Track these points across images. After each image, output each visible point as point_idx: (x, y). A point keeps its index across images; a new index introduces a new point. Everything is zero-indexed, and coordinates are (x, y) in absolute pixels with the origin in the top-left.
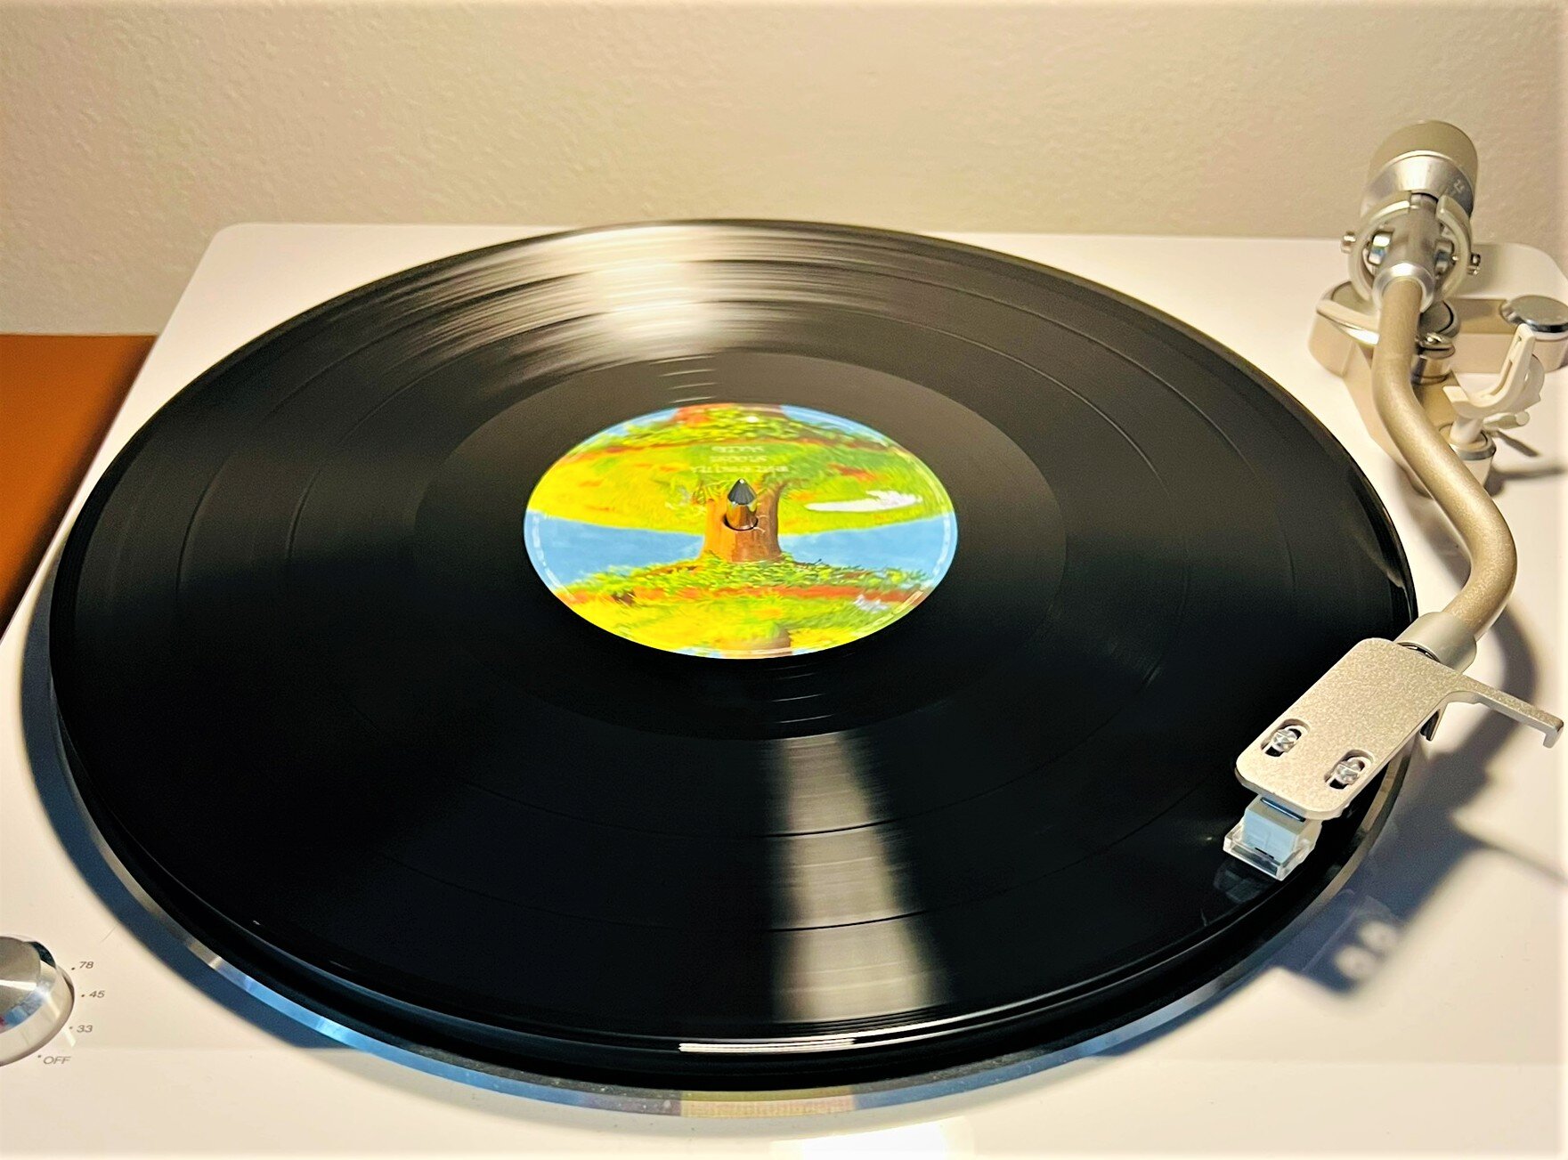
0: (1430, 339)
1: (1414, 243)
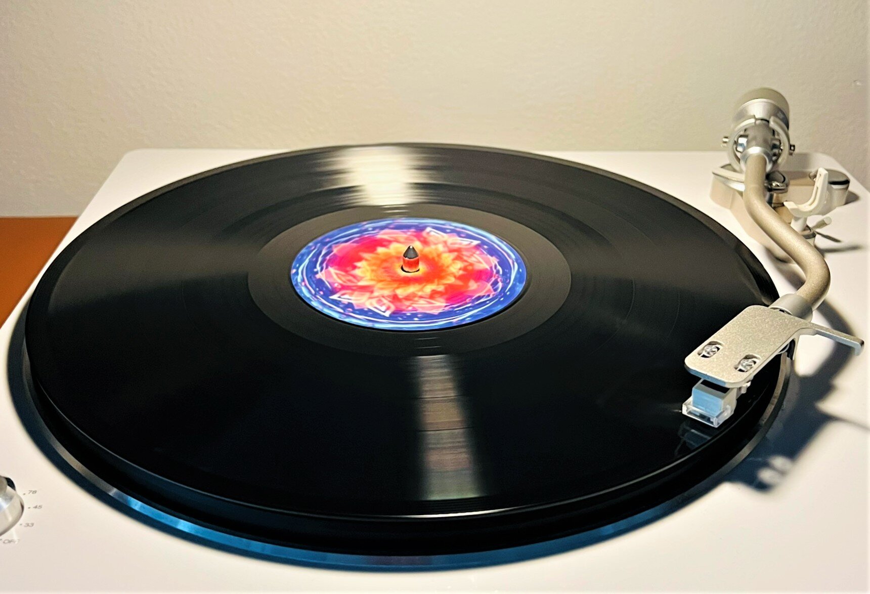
0: (774, 185)
1: (760, 139)
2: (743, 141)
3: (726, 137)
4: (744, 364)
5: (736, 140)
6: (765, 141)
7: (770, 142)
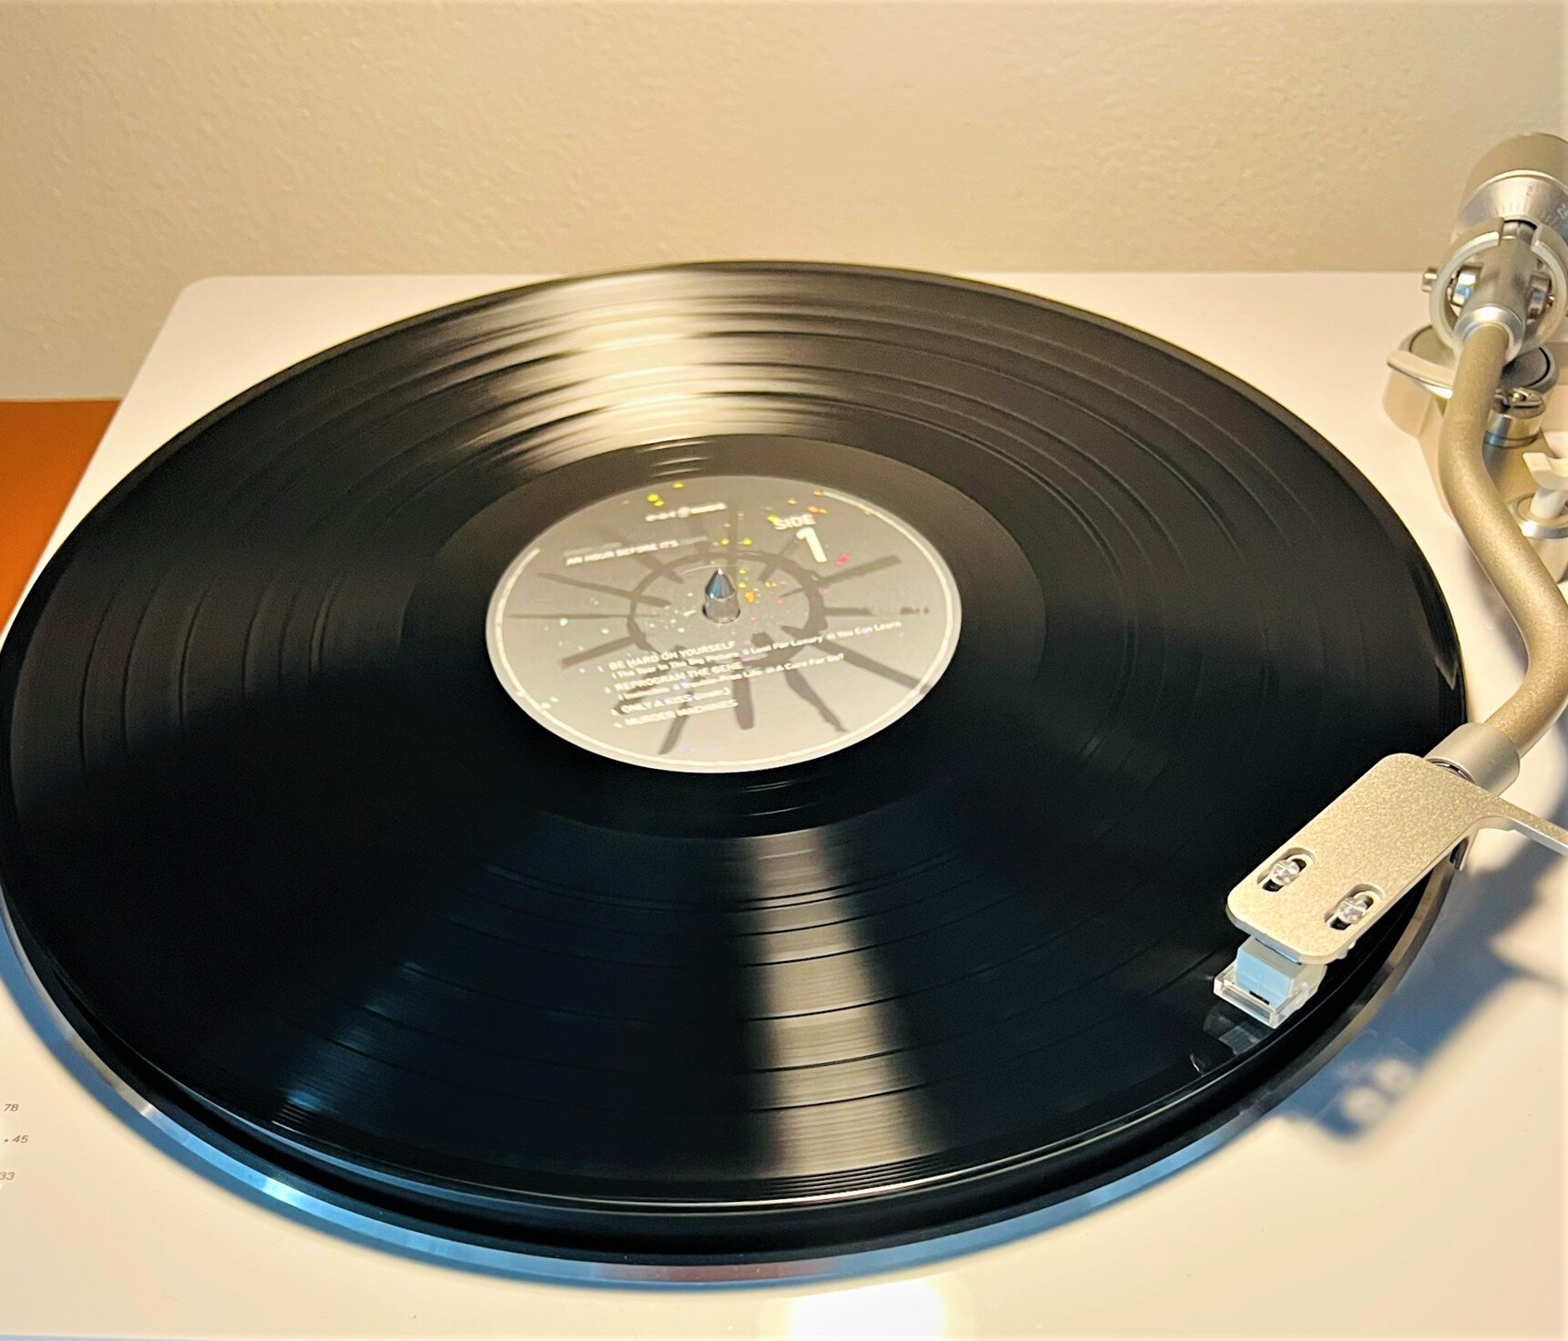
0: (1516, 395)
1: (1505, 277)
2: (1467, 279)
3: (1432, 271)
4: (1347, 911)
5: (1454, 276)
6: (1518, 283)
7: (1527, 285)
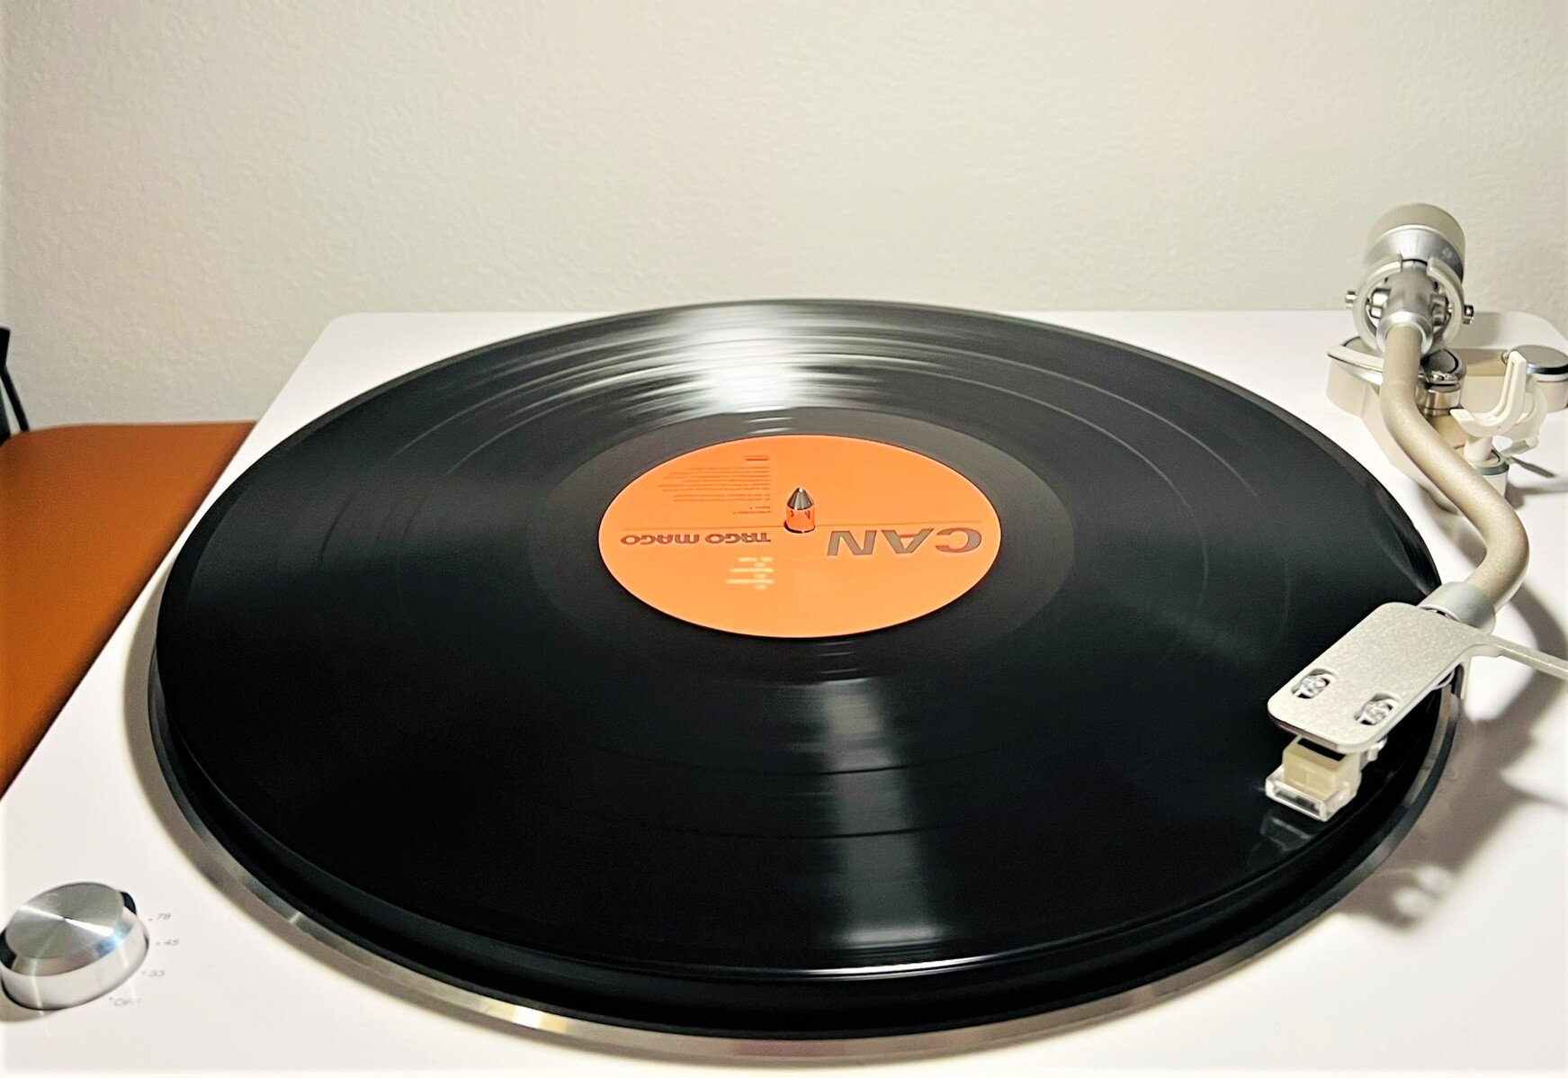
0: (1436, 376)
1: (1411, 297)
2: (1380, 299)
3: (1351, 293)
4: (1373, 711)
5: (1369, 296)
6: (1421, 299)
7: (1427, 301)
